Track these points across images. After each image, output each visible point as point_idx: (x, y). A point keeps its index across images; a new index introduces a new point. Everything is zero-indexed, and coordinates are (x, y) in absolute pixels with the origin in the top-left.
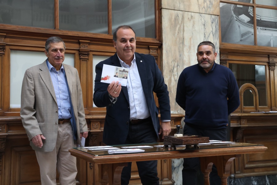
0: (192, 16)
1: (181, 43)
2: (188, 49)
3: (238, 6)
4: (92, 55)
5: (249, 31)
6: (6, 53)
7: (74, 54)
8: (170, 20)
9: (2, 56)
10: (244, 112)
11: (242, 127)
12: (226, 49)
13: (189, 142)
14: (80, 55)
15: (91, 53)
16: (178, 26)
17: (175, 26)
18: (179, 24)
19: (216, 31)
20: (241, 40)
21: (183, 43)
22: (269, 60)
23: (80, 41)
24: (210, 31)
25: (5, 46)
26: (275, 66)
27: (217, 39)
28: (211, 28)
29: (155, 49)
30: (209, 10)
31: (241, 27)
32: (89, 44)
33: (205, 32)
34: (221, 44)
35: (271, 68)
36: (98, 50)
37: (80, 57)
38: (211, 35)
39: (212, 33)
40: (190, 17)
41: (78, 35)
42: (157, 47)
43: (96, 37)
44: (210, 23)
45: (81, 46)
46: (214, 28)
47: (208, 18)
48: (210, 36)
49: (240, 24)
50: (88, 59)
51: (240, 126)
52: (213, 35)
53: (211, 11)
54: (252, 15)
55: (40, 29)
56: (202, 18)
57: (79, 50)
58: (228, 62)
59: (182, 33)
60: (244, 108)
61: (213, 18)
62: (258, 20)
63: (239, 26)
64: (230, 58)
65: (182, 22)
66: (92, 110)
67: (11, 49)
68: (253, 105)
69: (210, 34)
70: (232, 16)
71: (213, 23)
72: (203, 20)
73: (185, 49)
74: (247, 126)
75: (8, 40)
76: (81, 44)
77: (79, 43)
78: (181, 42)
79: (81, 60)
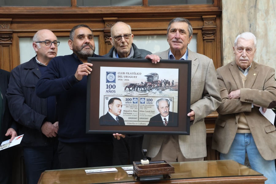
1: (252, 7)
2: (264, 14)
6: (14, 43)
7: (98, 36)
9: (9, 46)
13: (147, 173)
14: (106, 38)
21: (255, 6)
23: (105, 19)
25: (11, 34)
29: (211, 20)
37: (105, 40)
41: (101, 11)
42: (215, 16)
43: (125, 12)
45: (106, 25)
55: (53, 9)
57: (103, 31)
67: (19, 37)
73: (259, 15)
75: (15, 25)
76: (106, 23)
77: (104, 22)
78: (252, 5)
79: (107, 43)
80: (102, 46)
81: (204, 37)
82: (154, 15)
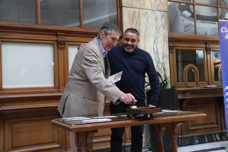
0: (146, 13)
2: (144, 38)
3: (182, 4)
5: (190, 24)
7: (53, 44)
8: (129, 16)
10: (188, 87)
11: (187, 98)
12: (173, 38)
13: (146, 112)
14: (58, 45)
15: (67, 43)
16: (136, 21)
17: (133, 20)
18: (136, 19)
19: (165, 24)
20: (185, 31)
22: (206, 46)
23: (58, 33)
24: (161, 24)
26: (211, 50)
27: (166, 30)
28: (161, 22)
30: (159, 7)
31: (184, 21)
32: (65, 36)
33: (157, 24)
34: (169, 34)
35: (208, 52)
36: (73, 41)
37: (58, 46)
38: (162, 27)
39: (162, 25)
40: (144, 13)
41: (56, 28)
43: (70, 30)
44: (161, 17)
45: (58, 38)
46: (164, 21)
47: (159, 14)
48: (160, 28)
49: (183, 18)
50: (64, 48)
51: (185, 98)
52: (163, 27)
53: (161, 8)
54: (193, 11)
55: (25, 25)
56: (154, 14)
57: (57, 41)
58: (175, 48)
59: (139, 26)
60: (188, 83)
61: (163, 14)
62: (197, 15)
63: (183, 20)
64: (177, 45)
65: (138, 17)
68: (194, 81)
69: (160, 26)
70: (177, 12)
71: (162, 17)
72: (155, 16)
73: (141, 38)
74: (190, 97)
77: (57, 35)
79: (59, 48)
80: (55, 50)
82: (86, 34)
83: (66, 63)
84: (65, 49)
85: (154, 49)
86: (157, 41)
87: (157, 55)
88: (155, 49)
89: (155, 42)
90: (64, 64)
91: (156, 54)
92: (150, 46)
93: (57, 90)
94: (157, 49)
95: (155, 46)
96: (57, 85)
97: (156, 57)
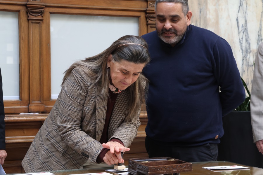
4: (49, 13)
7: (18, 11)
13: (159, 171)
14: (29, 14)
15: (47, 10)
36: (60, 5)
37: (28, 16)
50: (42, 20)
57: (25, 6)
66: (48, 105)
79: (30, 21)
80: (23, 24)
81: (147, 22)
83: (44, 53)
84: (43, 22)
85: (238, 23)
86: (247, 4)
87: (244, 36)
88: (242, 22)
89: (241, 5)
90: (40, 54)
91: (241, 34)
92: (229, 16)
93: (25, 108)
94: (246, 21)
95: (240, 15)
96: (25, 96)
97: (242, 38)
